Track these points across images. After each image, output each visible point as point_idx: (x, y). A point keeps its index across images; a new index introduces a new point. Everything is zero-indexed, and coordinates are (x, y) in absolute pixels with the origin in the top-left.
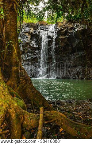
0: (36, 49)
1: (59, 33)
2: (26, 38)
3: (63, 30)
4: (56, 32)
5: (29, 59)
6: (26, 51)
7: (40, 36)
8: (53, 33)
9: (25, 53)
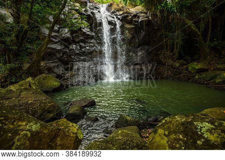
0: (92, 37)
1: (124, 20)
2: (75, 19)
3: (127, 16)
4: (117, 17)
5: (84, 52)
6: (77, 40)
7: (98, 19)
8: (113, 18)
9: (76, 43)
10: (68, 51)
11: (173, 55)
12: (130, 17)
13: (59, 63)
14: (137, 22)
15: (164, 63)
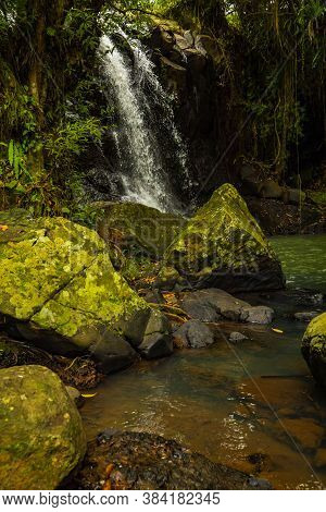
11: (273, 169)
14: (182, 57)
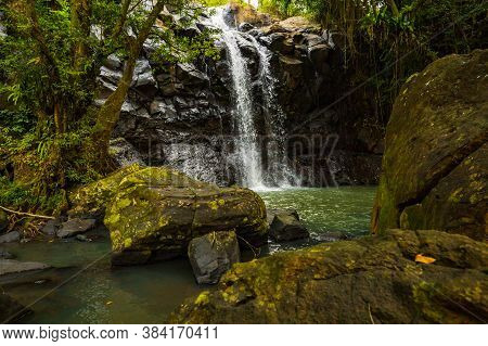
0: (203, 85)
1: (277, 46)
3: (283, 38)
4: (258, 40)
5: (187, 120)
6: (168, 90)
8: (248, 39)
9: (165, 98)
10: (147, 116)
12: (290, 41)
13: (128, 147)
15: (370, 147)
